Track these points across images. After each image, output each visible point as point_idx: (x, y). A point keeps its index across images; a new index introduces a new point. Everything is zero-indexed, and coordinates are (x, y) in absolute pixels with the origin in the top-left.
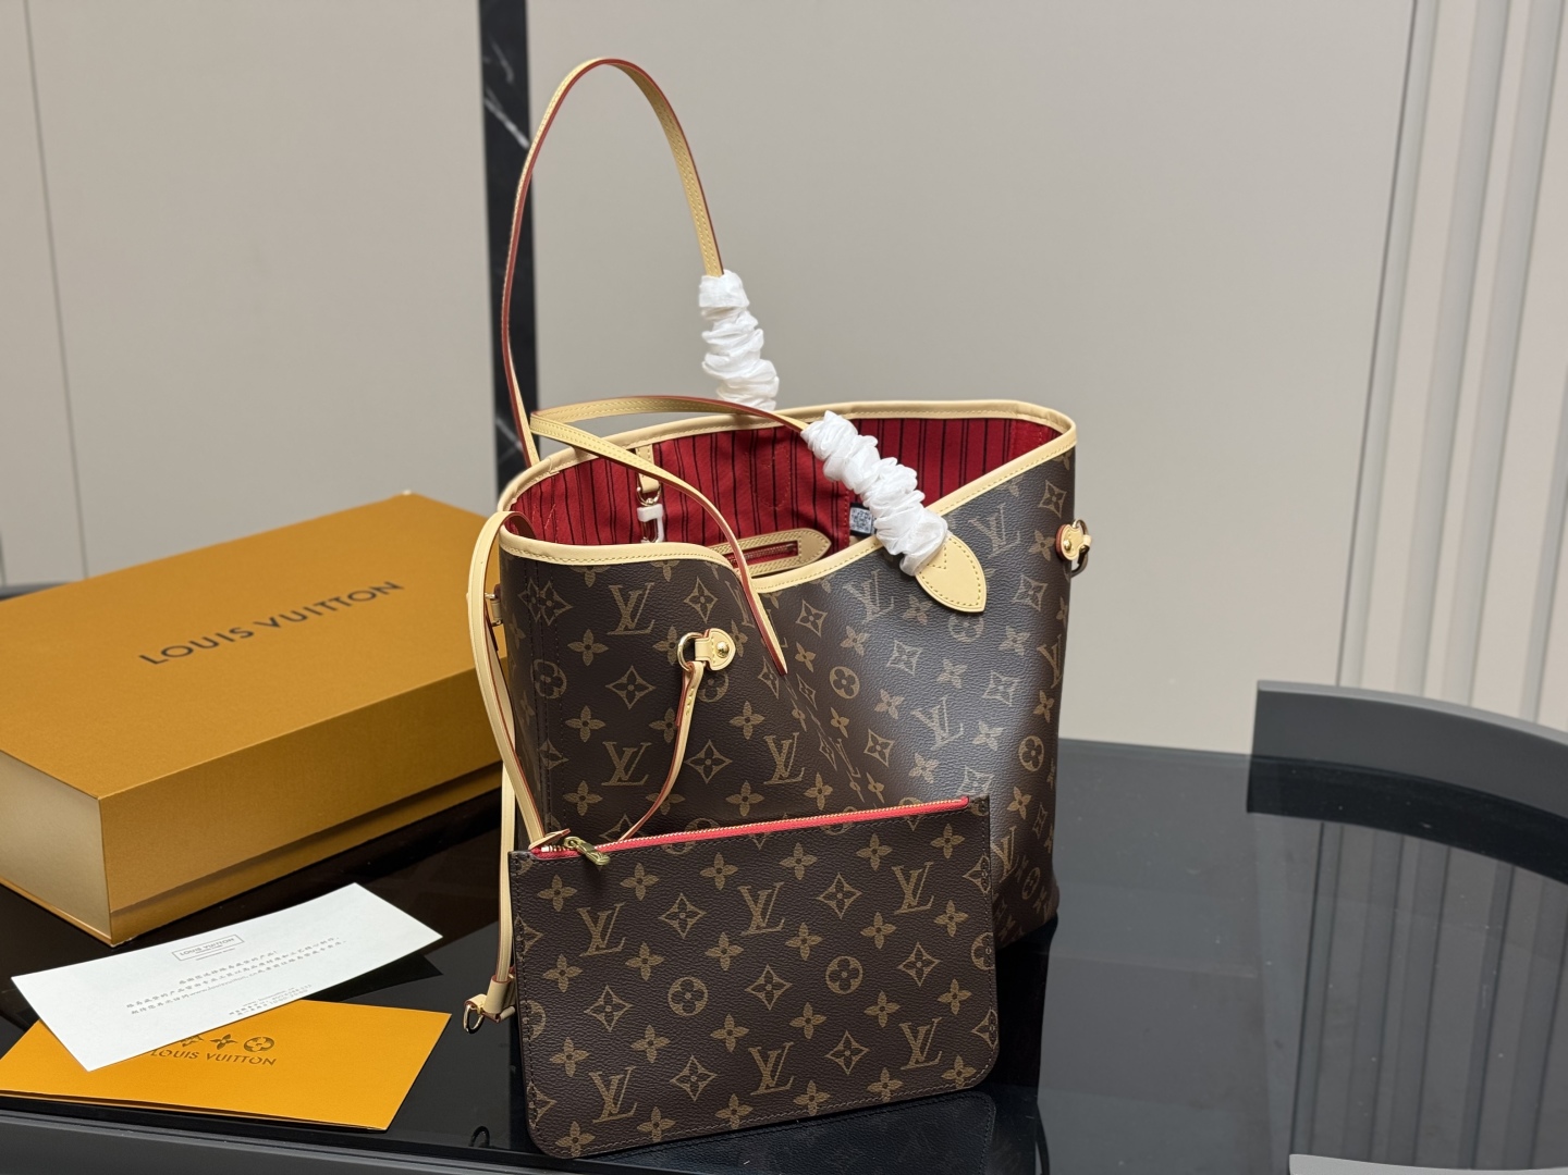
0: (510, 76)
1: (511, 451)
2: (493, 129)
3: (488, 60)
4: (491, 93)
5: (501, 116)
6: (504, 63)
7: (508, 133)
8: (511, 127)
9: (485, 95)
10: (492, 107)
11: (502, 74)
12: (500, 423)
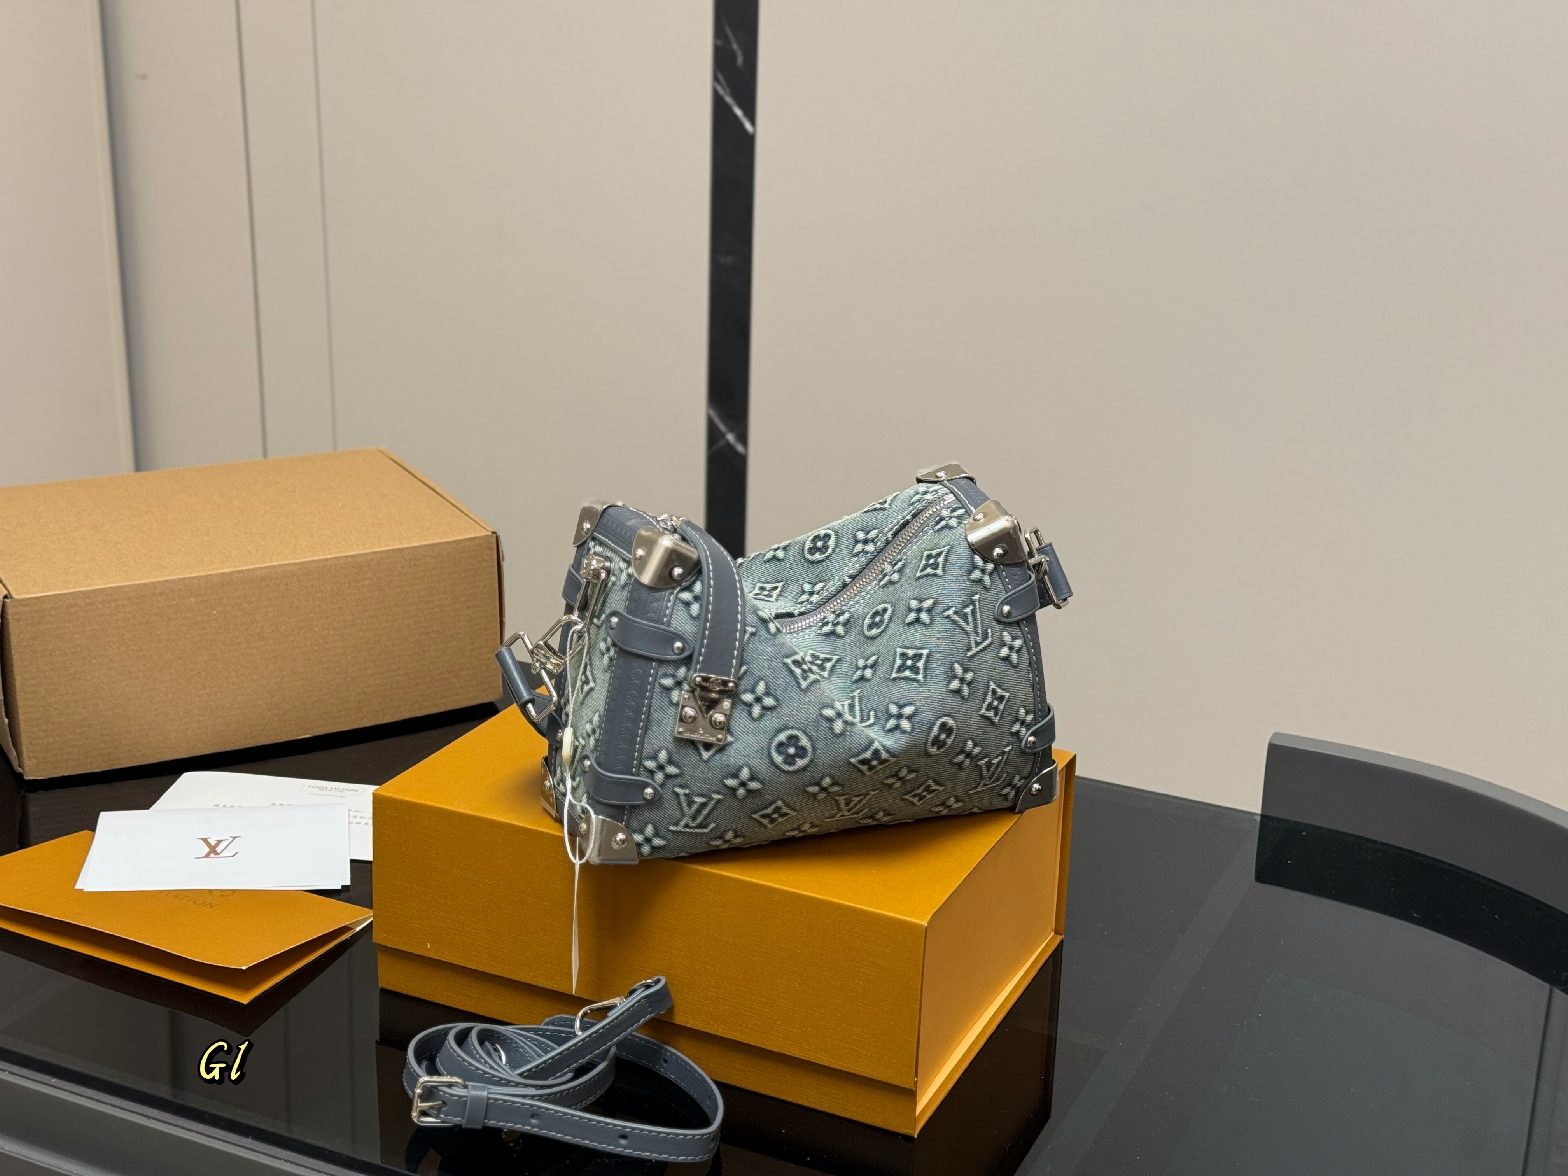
0: (740, 60)
1: (721, 443)
2: (720, 113)
3: (719, 43)
4: (720, 76)
5: (729, 100)
6: (735, 46)
7: (735, 117)
8: (738, 112)
9: (716, 79)
10: (721, 91)
11: (734, 58)
12: (712, 413)
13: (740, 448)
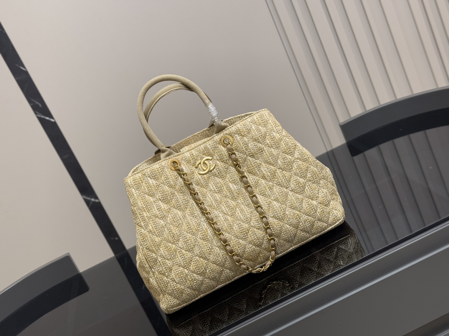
0: (40, 105)
1: (91, 203)
2: (42, 121)
3: (32, 104)
4: (37, 112)
5: (43, 117)
6: (37, 103)
7: (47, 120)
8: (47, 118)
9: (36, 114)
10: (39, 116)
11: (38, 106)
12: (84, 197)
13: (97, 201)
